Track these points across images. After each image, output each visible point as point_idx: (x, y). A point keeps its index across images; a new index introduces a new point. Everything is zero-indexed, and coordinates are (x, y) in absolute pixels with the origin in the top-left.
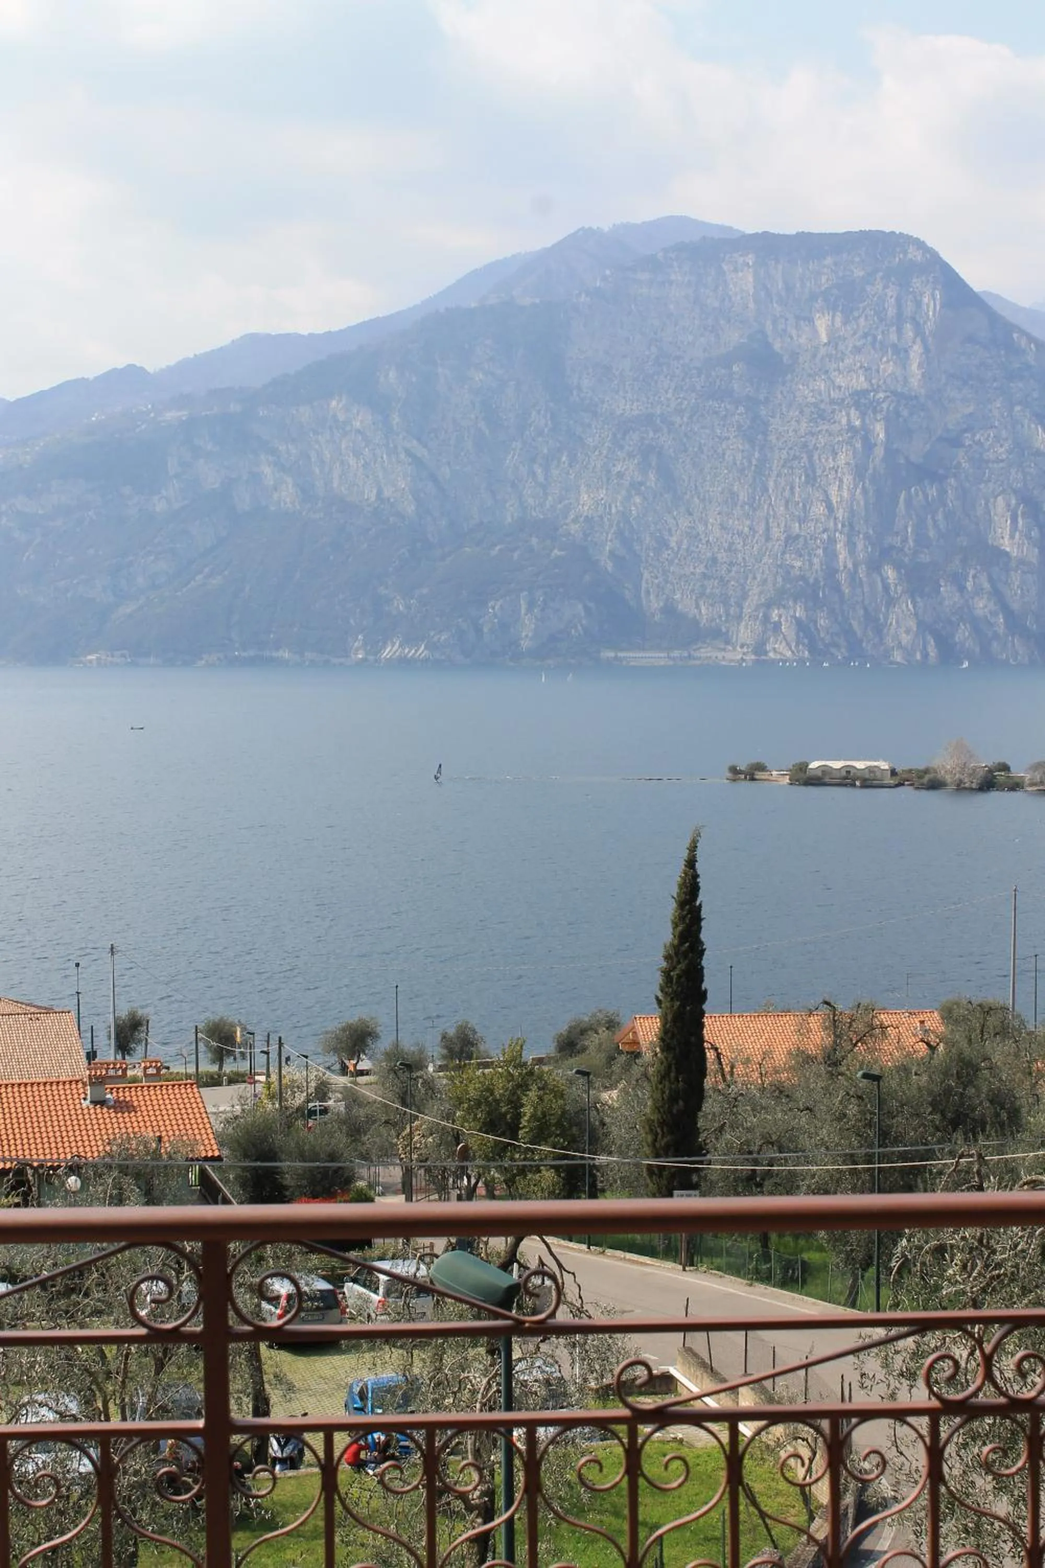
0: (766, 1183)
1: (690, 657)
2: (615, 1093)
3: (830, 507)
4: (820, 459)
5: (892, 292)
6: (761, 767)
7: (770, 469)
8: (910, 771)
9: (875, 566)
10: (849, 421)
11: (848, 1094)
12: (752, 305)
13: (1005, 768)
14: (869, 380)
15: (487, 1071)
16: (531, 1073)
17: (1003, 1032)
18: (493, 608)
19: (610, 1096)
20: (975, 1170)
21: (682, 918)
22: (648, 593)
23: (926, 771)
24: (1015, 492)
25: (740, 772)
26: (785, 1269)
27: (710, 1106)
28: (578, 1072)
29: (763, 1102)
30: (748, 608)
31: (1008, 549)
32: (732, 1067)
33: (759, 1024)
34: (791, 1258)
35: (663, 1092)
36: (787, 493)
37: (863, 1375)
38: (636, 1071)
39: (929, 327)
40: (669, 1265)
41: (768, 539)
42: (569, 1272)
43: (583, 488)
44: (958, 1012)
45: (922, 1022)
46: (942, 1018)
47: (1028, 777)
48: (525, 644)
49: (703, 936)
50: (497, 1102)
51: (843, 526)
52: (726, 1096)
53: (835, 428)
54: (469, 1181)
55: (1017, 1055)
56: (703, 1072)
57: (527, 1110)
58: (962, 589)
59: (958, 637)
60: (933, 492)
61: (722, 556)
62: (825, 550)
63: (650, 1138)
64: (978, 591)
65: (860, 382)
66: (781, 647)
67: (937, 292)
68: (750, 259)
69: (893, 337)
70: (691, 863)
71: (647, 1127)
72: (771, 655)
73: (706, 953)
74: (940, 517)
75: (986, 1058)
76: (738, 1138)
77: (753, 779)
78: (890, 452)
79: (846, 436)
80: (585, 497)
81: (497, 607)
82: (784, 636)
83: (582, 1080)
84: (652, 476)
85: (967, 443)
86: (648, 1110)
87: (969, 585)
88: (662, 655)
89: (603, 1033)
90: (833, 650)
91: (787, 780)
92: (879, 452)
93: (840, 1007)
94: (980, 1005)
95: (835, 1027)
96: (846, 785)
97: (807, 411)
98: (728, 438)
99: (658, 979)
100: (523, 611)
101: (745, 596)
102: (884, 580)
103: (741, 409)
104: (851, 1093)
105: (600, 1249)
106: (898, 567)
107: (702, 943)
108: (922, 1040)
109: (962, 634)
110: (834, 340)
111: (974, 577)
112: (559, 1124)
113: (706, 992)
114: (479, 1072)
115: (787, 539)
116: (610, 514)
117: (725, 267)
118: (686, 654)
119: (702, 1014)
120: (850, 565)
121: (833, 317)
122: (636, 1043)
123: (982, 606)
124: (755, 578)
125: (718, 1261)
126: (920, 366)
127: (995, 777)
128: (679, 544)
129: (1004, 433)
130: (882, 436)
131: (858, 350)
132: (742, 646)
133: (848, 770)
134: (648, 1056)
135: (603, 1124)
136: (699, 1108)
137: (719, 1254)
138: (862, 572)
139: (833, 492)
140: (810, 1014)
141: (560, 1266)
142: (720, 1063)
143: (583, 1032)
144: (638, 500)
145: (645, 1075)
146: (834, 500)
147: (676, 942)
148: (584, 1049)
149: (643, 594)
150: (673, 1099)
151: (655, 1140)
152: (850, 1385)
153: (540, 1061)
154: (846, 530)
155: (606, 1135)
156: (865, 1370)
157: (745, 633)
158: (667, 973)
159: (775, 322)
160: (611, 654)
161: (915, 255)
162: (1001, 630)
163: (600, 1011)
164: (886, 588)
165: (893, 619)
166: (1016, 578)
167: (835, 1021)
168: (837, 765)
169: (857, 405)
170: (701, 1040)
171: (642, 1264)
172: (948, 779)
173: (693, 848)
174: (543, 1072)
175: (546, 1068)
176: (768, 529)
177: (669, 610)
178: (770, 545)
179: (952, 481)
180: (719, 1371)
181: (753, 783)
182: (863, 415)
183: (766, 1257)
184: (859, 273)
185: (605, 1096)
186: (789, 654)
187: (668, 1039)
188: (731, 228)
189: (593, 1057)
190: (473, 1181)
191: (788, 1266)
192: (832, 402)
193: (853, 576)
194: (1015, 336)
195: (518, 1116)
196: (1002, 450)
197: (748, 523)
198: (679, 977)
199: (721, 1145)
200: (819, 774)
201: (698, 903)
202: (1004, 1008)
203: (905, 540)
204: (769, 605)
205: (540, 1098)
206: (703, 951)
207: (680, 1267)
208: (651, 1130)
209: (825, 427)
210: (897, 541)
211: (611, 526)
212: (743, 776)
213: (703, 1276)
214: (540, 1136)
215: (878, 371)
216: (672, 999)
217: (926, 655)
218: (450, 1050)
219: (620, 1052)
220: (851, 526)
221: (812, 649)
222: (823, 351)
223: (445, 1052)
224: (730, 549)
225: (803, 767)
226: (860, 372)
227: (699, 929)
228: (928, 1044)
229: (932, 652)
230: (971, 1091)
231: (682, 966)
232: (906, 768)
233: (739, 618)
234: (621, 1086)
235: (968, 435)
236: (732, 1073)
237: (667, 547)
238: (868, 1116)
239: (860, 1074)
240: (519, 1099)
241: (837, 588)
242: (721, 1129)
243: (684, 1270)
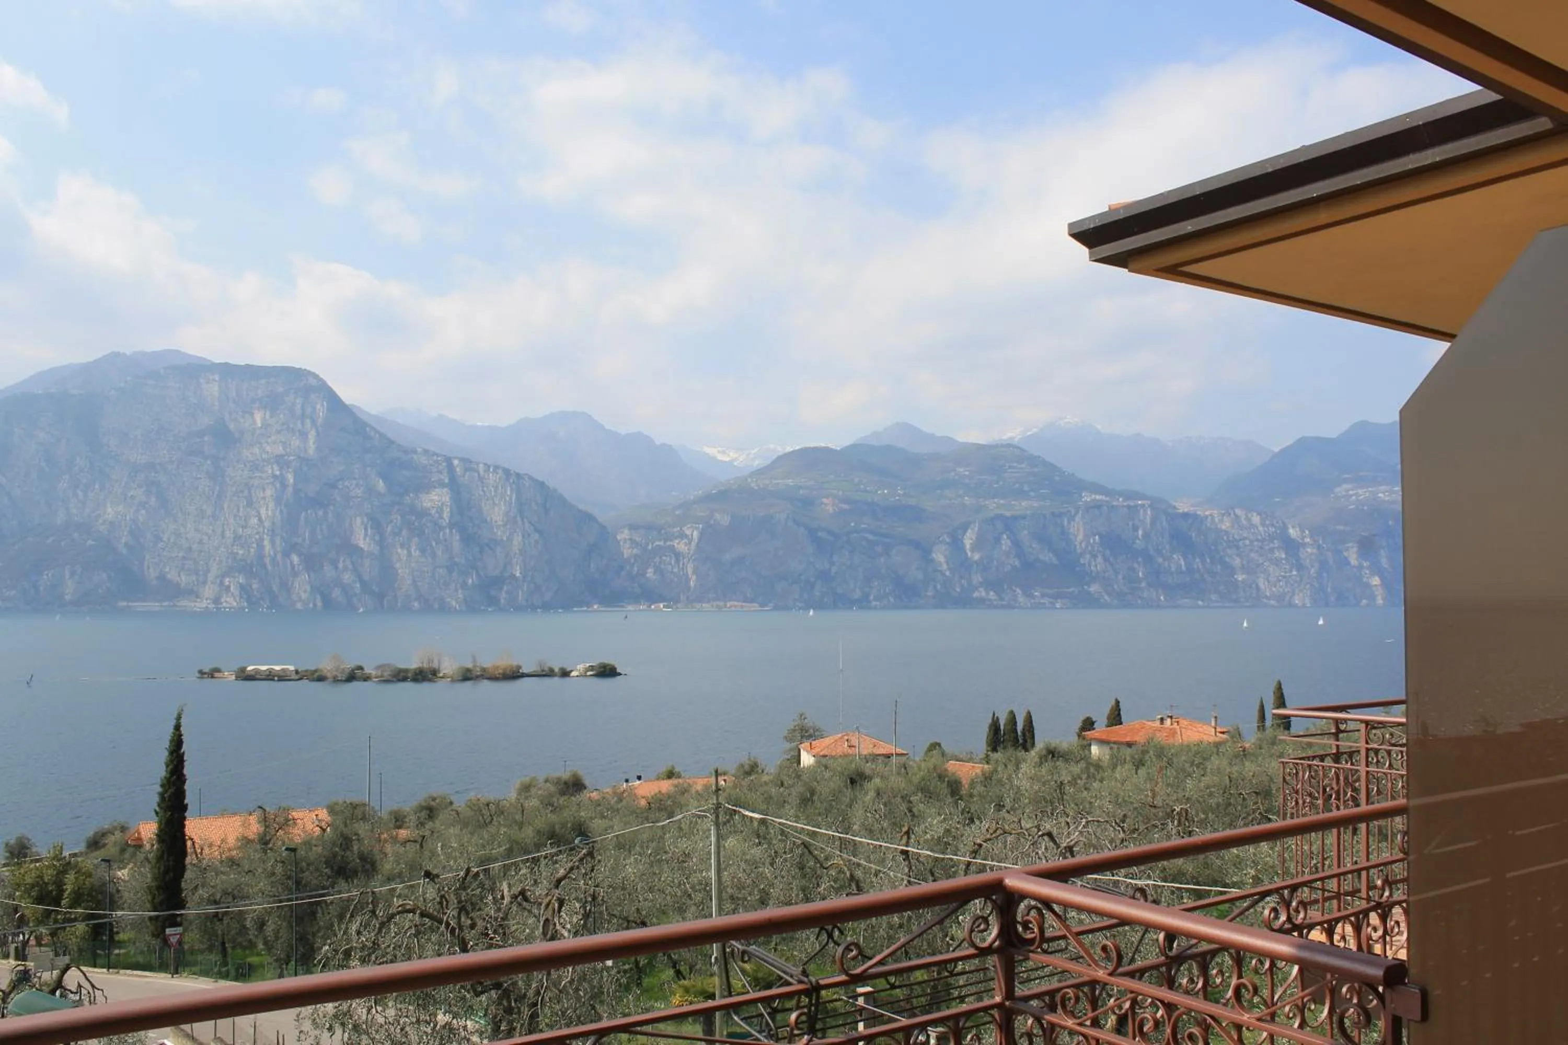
0: (225, 918)
1: (175, 605)
2: (125, 871)
3: (260, 520)
4: (255, 493)
5: (299, 401)
6: (218, 670)
7: (226, 497)
8: (306, 671)
9: (286, 554)
10: (273, 471)
11: (276, 861)
12: (217, 403)
13: (361, 668)
14: (284, 449)
15: (37, 864)
16: (69, 863)
17: (364, 818)
18: (47, 575)
19: (123, 874)
20: (370, 901)
21: (171, 761)
22: (149, 568)
23: (316, 671)
24: (367, 515)
25: (205, 673)
26: (237, 970)
27: (188, 875)
28: (102, 860)
29: (222, 869)
30: (211, 577)
31: (362, 546)
32: (202, 849)
33: (220, 822)
34: (241, 962)
35: (159, 869)
36: (235, 511)
37: (301, 1032)
38: (140, 856)
39: (320, 421)
40: (163, 975)
41: (223, 537)
42: (99, 989)
43: (109, 505)
44: (338, 808)
45: (317, 815)
46: (329, 813)
47: (374, 673)
48: (68, 597)
49: (185, 771)
50: (46, 884)
51: (268, 531)
52: (200, 867)
53: (264, 475)
54: (24, 937)
55: (372, 831)
56: (184, 854)
57: (69, 888)
58: (336, 568)
59: (334, 595)
60: (321, 513)
61: (195, 546)
62: (257, 544)
63: (150, 898)
64: (345, 569)
65: (280, 450)
66: (230, 600)
67: (325, 403)
68: (217, 377)
69: (299, 426)
70: (177, 727)
71: (148, 892)
72: (224, 604)
73: (187, 782)
74: (324, 527)
75: (356, 834)
76: (207, 893)
77: (213, 677)
78: (297, 491)
79: (272, 480)
80: (109, 510)
81: (50, 575)
82: (232, 594)
83: (104, 865)
84: (153, 499)
85: (340, 487)
86: (149, 880)
87: (341, 565)
88: (157, 604)
89: (118, 834)
90: (261, 602)
91: (234, 677)
92: (290, 490)
93: (268, 809)
94: (351, 804)
95: (266, 821)
96: (268, 680)
97: (248, 465)
98: (201, 478)
99: (156, 799)
100: (67, 577)
101: (208, 571)
102: (292, 563)
103: (209, 462)
104: (278, 859)
105: (116, 971)
106: (300, 555)
107: (184, 776)
108: (318, 826)
109: (336, 593)
110: (265, 426)
111: (344, 561)
112: (89, 895)
113: (187, 805)
114: (32, 866)
115: (234, 538)
116: (125, 520)
117: (202, 381)
118: (171, 604)
119: (184, 818)
120: (272, 553)
121: (265, 414)
122: (140, 839)
123: (347, 577)
124: (215, 560)
125: (194, 969)
126: (314, 443)
127: (355, 673)
128: (169, 539)
129: (361, 482)
130: (292, 481)
131: (279, 432)
132: (207, 599)
133: (270, 671)
134: (148, 847)
135: (118, 891)
136: (183, 877)
137: (195, 964)
138: (279, 557)
139: (263, 512)
140: (250, 814)
141: (93, 986)
142: (195, 848)
143: (104, 834)
144: (143, 512)
145: (147, 859)
146: (263, 517)
147: (168, 776)
148: (104, 845)
149: (146, 568)
150: (166, 872)
151: (154, 898)
152: (283, 1036)
153: (75, 855)
154: (270, 533)
155: (121, 897)
156: (303, 1029)
157: (209, 591)
158: (162, 795)
159: (230, 414)
160: (124, 604)
161: (312, 381)
162: (358, 591)
163: (115, 821)
164: (293, 567)
165: (296, 584)
166: (367, 562)
167: (265, 817)
168: (264, 668)
169: (278, 463)
170: (184, 835)
171: (146, 977)
172: (329, 675)
173: (179, 718)
174: (78, 862)
175: (79, 859)
176: (223, 531)
177: (162, 577)
178: (224, 541)
179: (332, 508)
180: (198, 1038)
181: (213, 680)
182: (281, 469)
183: (225, 964)
184: (281, 389)
185: (119, 873)
186: (235, 604)
187: (162, 836)
188: (205, 359)
189: (111, 850)
190: (27, 937)
191: (239, 967)
192: (264, 460)
193: (273, 560)
194: (368, 429)
195: (61, 891)
196: (359, 491)
197: (211, 527)
198: (170, 797)
199: (196, 898)
200: (253, 673)
201: (182, 751)
202: (364, 805)
203: (304, 540)
204: (223, 576)
205: (76, 878)
206: (186, 780)
207: (170, 976)
208: (151, 893)
209: (260, 474)
210: (300, 540)
211: (126, 527)
212: (206, 676)
213: (185, 980)
214: (76, 901)
215: (290, 445)
216: (165, 811)
217: (315, 605)
218: (11, 853)
219: (129, 845)
220: (273, 531)
221: (249, 600)
222: (258, 432)
223: (7, 854)
224: (201, 542)
225: (243, 670)
226: (280, 444)
227: (183, 767)
228: (321, 827)
229: (319, 604)
230: (348, 853)
231: (172, 790)
232: (304, 669)
233: (205, 583)
234: (130, 866)
235: (340, 483)
236: (201, 853)
237: (161, 539)
238: (289, 873)
239: (284, 848)
240: (61, 881)
241: (264, 566)
242: (196, 888)
243: (172, 977)
